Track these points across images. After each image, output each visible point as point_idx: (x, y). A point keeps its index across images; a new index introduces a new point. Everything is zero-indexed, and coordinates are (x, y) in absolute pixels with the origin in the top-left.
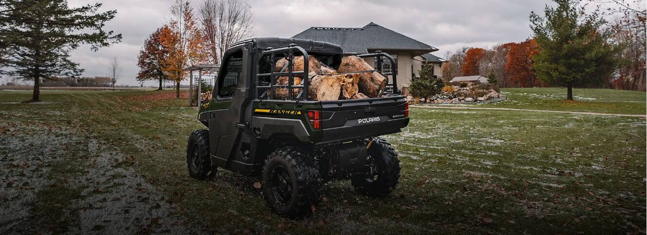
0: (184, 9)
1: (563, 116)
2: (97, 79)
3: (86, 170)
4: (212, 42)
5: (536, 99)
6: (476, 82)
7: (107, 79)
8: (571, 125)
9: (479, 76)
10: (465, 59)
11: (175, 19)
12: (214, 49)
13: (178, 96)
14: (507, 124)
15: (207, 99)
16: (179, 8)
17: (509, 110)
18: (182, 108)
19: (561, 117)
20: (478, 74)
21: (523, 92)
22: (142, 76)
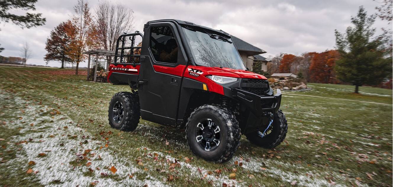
0: (84, 9)
1: (355, 103)
2: (11, 58)
3: (19, 116)
4: (104, 35)
5: (332, 91)
6: (290, 78)
7: (19, 59)
8: (363, 109)
9: (291, 74)
10: (282, 62)
11: (77, 16)
12: (105, 41)
13: (77, 73)
14: (319, 105)
15: (101, 75)
16: (81, 8)
17: (315, 97)
18: (82, 81)
19: (354, 103)
20: (289, 72)
21: (323, 86)
22: (49, 57)
